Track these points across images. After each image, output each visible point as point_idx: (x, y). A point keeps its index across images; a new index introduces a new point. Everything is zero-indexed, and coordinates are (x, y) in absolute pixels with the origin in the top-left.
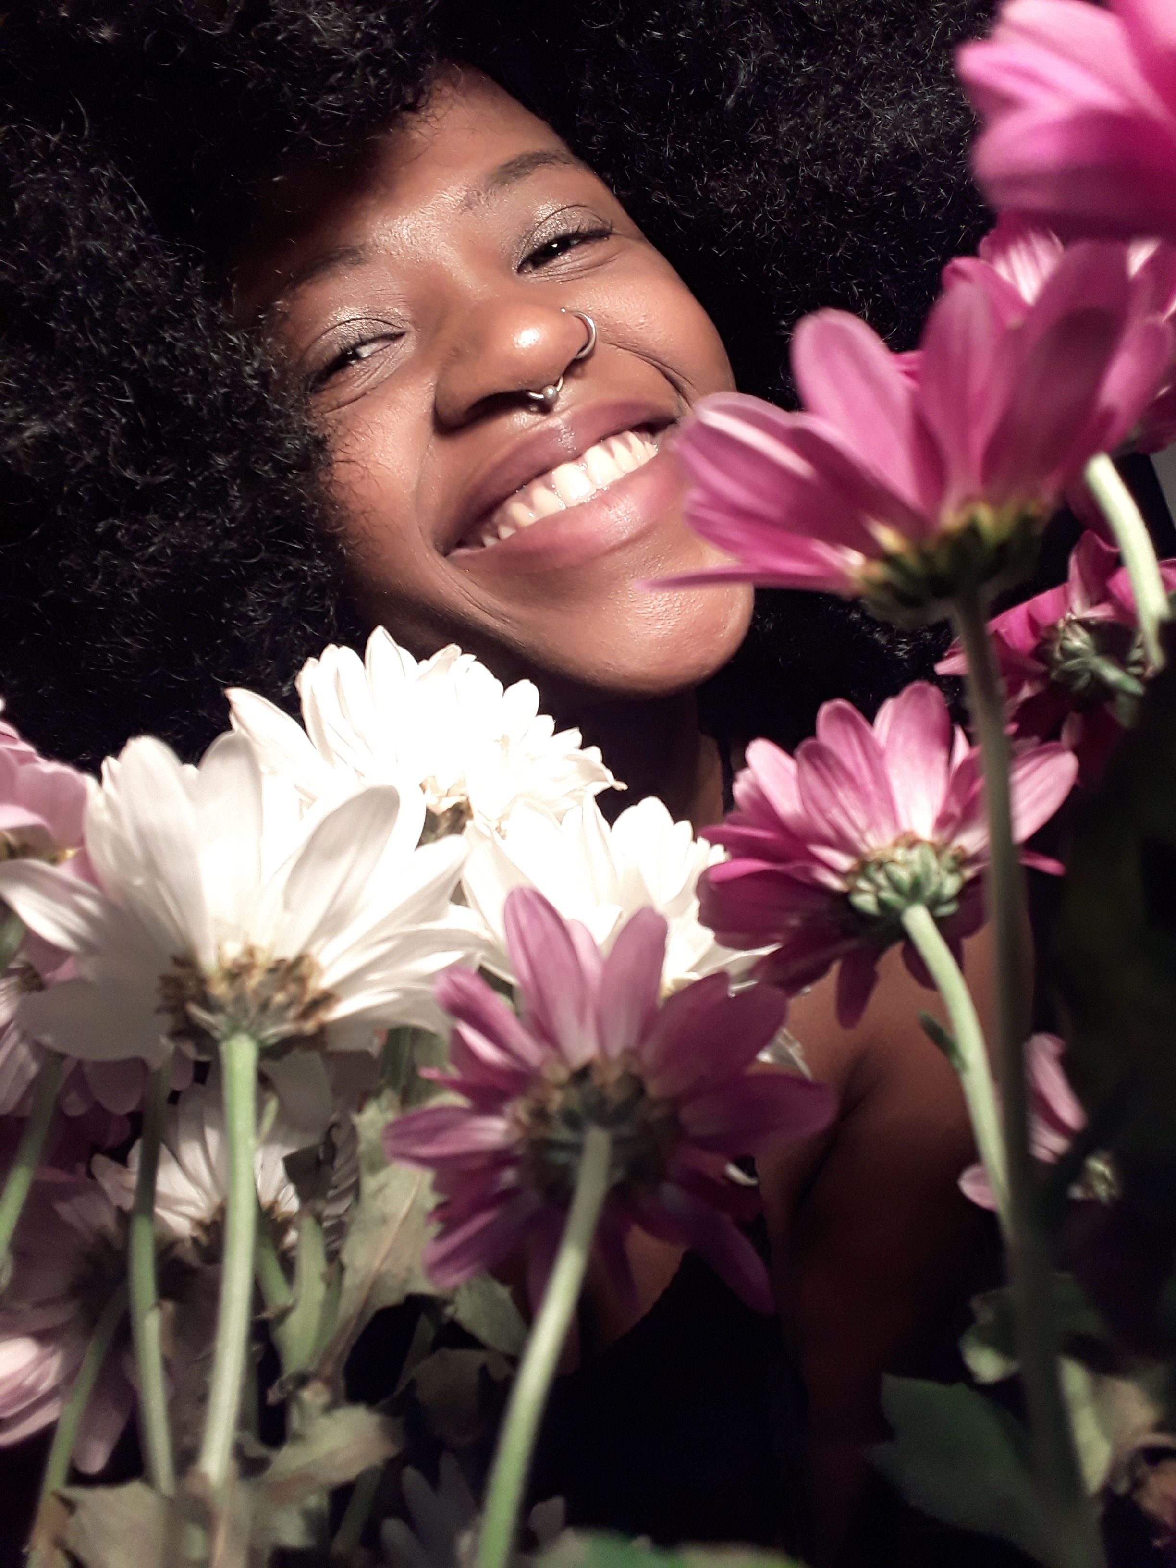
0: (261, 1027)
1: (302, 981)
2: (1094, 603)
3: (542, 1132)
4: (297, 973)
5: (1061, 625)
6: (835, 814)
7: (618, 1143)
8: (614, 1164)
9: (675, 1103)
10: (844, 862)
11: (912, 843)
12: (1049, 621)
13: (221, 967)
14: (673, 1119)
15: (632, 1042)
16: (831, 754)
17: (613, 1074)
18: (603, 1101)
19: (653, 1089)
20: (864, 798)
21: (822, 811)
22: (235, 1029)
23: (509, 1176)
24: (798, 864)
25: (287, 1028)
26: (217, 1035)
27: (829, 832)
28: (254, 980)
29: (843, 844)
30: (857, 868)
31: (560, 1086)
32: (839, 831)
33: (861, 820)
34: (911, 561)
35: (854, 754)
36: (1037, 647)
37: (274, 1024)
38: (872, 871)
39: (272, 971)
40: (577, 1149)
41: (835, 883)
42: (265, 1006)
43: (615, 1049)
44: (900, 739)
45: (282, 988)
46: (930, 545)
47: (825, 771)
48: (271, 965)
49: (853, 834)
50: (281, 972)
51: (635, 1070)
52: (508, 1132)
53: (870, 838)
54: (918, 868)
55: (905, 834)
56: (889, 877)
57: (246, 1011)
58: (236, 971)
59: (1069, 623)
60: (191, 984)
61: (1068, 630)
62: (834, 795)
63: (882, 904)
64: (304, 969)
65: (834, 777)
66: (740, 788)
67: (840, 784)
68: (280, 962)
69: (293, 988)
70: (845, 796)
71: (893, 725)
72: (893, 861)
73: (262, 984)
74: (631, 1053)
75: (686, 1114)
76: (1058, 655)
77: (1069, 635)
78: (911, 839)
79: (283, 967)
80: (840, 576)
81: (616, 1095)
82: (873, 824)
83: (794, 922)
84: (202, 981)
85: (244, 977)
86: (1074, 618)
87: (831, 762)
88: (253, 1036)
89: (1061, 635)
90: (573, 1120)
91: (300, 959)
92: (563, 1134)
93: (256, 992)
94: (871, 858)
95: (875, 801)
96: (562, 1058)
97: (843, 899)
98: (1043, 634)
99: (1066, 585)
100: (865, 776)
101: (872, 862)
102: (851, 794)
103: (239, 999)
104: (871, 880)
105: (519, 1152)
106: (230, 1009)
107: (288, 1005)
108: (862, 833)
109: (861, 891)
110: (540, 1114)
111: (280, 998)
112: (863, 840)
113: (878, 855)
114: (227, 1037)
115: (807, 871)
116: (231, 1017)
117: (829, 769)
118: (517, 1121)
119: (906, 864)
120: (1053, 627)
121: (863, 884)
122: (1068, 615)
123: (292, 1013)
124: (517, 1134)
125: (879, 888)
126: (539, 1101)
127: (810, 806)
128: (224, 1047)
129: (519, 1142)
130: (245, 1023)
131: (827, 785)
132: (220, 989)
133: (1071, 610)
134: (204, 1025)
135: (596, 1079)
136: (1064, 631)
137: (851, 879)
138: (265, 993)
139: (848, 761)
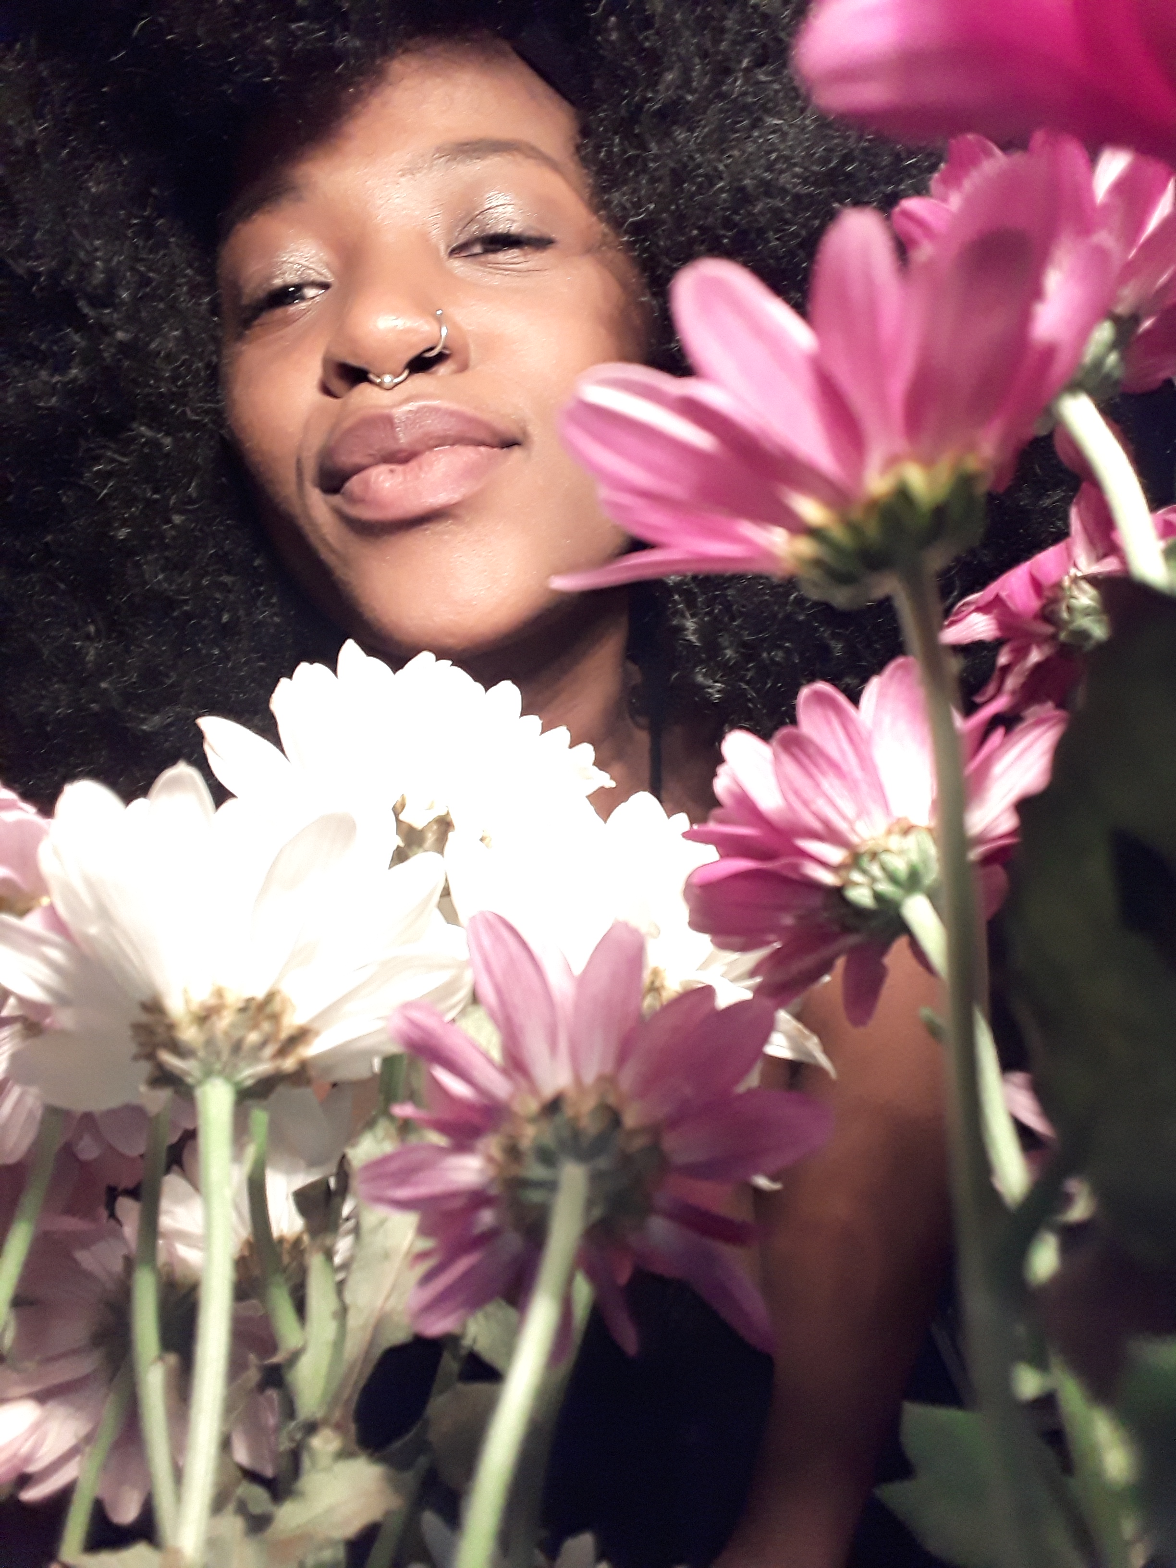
0: (235, 1068)
1: (275, 1018)
2: (1100, 558)
3: (517, 1171)
4: (269, 1010)
5: (1066, 582)
6: (821, 805)
7: (596, 1178)
8: (590, 1203)
9: (655, 1131)
10: (835, 855)
11: (907, 830)
12: (1054, 578)
13: (190, 1012)
14: (655, 1148)
15: (609, 1068)
16: (810, 742)
17: (588, 1104)
18: (576, 1134)
19: (631, 1119)
20: (852, 786)
21: (806, 803)
22: (208, 1073)
23: (487, 1218)
24: (784, 861)
25: (264, 1068)
26: (190, 1080)
27: (817, 825)
28: (224, 1022)
29: (832, 836)
30: (849, 861)
31: (533, 1120)
32: (826, 823)
33: (849, 809)
34: (838, 533)
35: (837, 740)
36: (1044, 607)
37: (250, 1065)
38: (865, 862)
39: (243, 1010)
40: (551, 1186)
41: (828, 878)
42: (237, 1047)
43: (589, 1077)
44: (887, 720)
45: (255, 1026)
46: (857, 514)
47: (806, 761)
48: (241, 1005)
49: (841, 825)
50: (251, 1012)
51: (612, 1100)
52: (481, 1171)
53: (860, 826)
54: (914, 857)
55: (899, 820)
56: (884, 868)
57: (218, 1054)
58: (203, 1014)
59: (1075, 580)
60: (160, 1030)
61: (1074, 587)
62: (818, 785)
63: (878, 897)
64: (276, 1006)
65: (816, 765)
66: (721, 785)
67: (823, 773)
68: (250, 1001)
69: (266, 1026)
70: (830, 784)
71: (879, 706)
72: (887, 851)
73: (233, 1025)
74: (607, 1081)
75: (670, 1142)
76: (1065, 615)
77: (1076, 593)
78: (905, 826)
79: (253, 1005)
80: (768, 555)
81: (590, 1126)
82: (862, 812)
83: (788, 920)
84: (171, 1027)
85: (214, 1018)
86: (1079, 574)
87: (812, 751)
88: (228, 1078)
89: (1068, 593)
90: (547, 1157)
91: (271, 997)
92: (536, 1171)
93: (226, 1034)
94: (862, 849)
95: (864, 787)
96: (534, 1089)
97: (837, 894)
98: (1048, 593)
99: (1069, 540)
100: (851, 763)
101: (865, 852)
102: (836, 782)
103: (210, 1042)
104: (864, 872)
105: (494, 1191)
106: (201, 1053)
107: (264, 1044)
108: (851, 824)
109: (856, 884)
110: (513, 1152)
111: (253, 1037)
112: (853, 830)
113: (870, 845)
114: (200, 1083)
115: (796, 868)
116: (203, 1062)
117: (809, 757)
118: (490, 1159)
119: (901, 852)
120: (1058, 585)
121: (856, 876)
122: (1073, 571)
123: (269, 1051)
124: (491, 1172)
125: (874, 880)
126: (511, 1137)
127: (792, 798)
128: (199, 1093)
129: (492, 1181)
130: (218, 1066)
131: (810, 776)
132: (189, 1034)
133: (1075, 565)
134: (177, 1072)
135: (569, 1111)
136: (1070, 588)
137: (843, 873)
138: (237, 1034)
139: (832, 750)
